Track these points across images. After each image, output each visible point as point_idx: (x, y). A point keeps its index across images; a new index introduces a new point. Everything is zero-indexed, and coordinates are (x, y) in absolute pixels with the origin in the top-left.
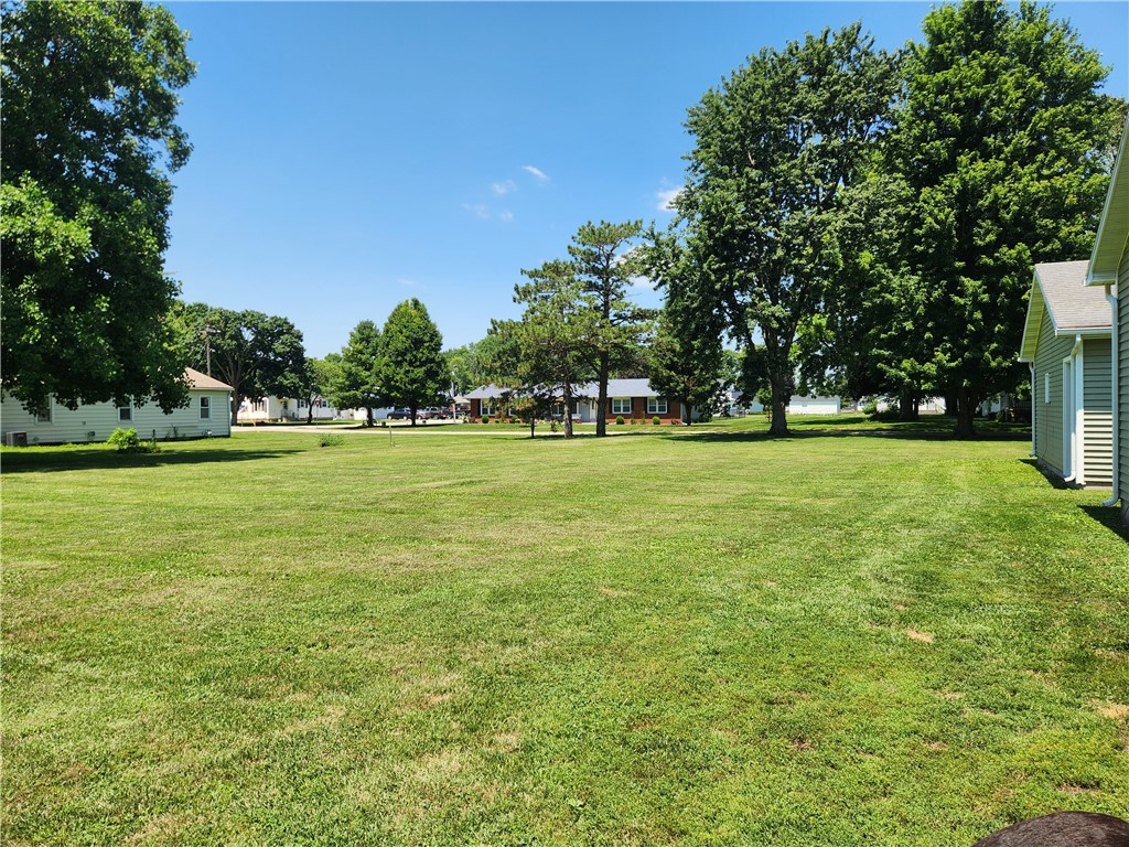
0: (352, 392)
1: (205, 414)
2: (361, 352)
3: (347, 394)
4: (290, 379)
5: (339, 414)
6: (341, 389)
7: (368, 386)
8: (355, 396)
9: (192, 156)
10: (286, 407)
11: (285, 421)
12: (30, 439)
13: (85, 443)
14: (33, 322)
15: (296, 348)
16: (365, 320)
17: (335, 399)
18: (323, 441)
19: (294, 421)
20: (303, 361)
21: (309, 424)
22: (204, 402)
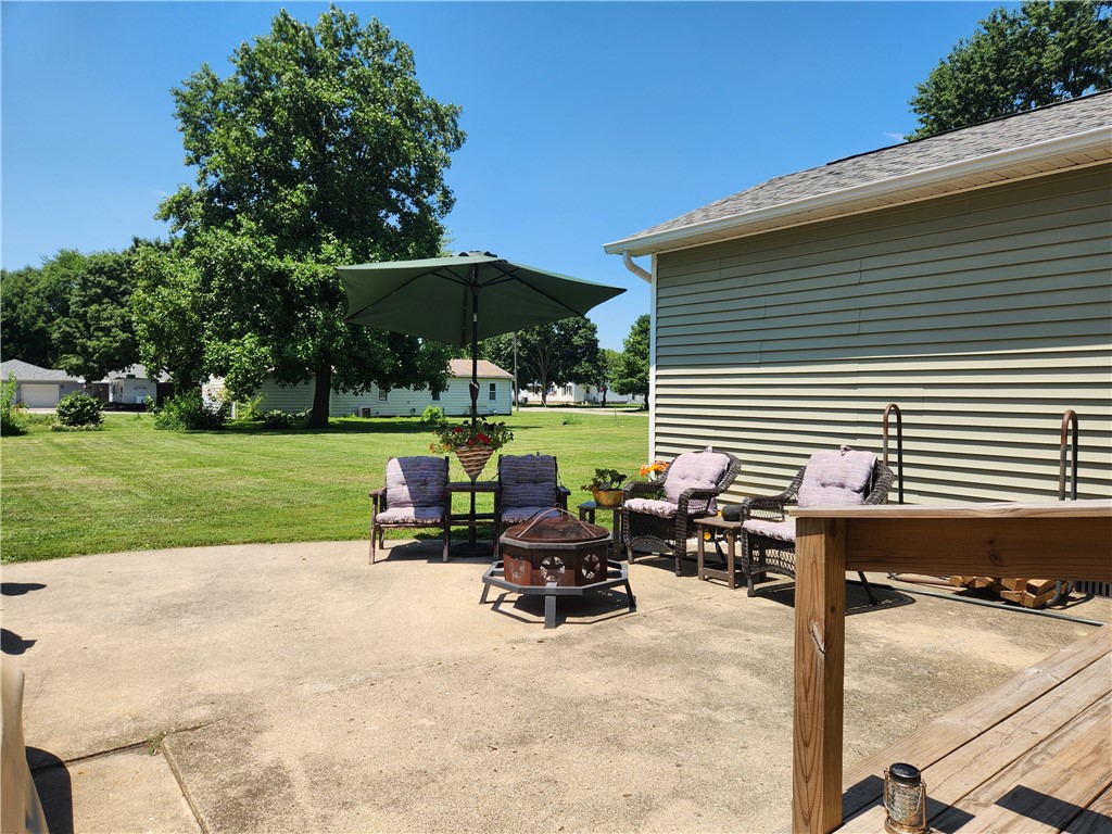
0: (630, 379)
1: (493, 397)
2: (639, 343)
3: (625, 381)
4: (583, 367)
5: (633, 398)
6: (621, 377)
7: (643, 374)
8: (632, 382)
9: (455, 208)
10: (588, 392)
11: (587, 404)
12: (373, 412)
13: (409, 417)
14: (341, 334)
15: (591, 340)
16: (643, 314)
17: (615, 385)
18: (564, 420)
19: (594, 404)
20: (597, 351)
21: (603, 407)
22: (493, 387)
